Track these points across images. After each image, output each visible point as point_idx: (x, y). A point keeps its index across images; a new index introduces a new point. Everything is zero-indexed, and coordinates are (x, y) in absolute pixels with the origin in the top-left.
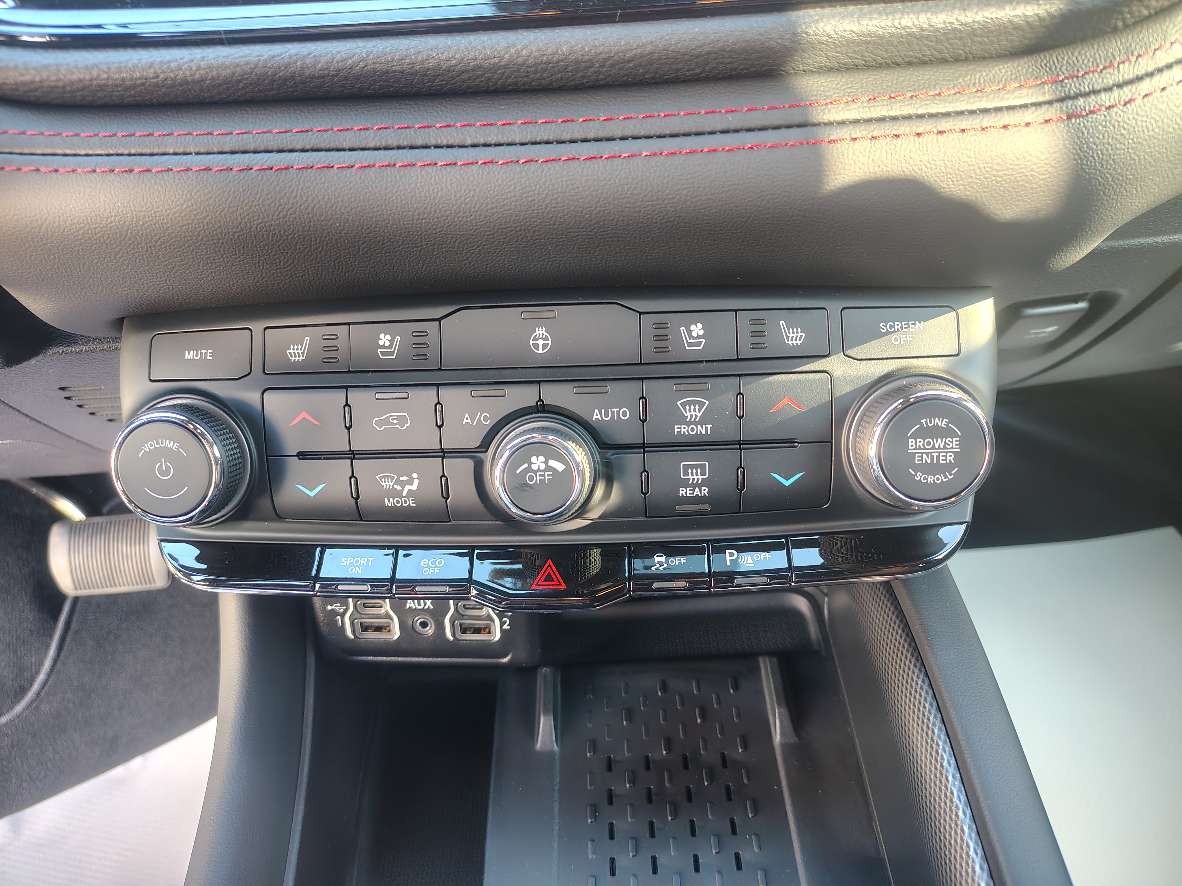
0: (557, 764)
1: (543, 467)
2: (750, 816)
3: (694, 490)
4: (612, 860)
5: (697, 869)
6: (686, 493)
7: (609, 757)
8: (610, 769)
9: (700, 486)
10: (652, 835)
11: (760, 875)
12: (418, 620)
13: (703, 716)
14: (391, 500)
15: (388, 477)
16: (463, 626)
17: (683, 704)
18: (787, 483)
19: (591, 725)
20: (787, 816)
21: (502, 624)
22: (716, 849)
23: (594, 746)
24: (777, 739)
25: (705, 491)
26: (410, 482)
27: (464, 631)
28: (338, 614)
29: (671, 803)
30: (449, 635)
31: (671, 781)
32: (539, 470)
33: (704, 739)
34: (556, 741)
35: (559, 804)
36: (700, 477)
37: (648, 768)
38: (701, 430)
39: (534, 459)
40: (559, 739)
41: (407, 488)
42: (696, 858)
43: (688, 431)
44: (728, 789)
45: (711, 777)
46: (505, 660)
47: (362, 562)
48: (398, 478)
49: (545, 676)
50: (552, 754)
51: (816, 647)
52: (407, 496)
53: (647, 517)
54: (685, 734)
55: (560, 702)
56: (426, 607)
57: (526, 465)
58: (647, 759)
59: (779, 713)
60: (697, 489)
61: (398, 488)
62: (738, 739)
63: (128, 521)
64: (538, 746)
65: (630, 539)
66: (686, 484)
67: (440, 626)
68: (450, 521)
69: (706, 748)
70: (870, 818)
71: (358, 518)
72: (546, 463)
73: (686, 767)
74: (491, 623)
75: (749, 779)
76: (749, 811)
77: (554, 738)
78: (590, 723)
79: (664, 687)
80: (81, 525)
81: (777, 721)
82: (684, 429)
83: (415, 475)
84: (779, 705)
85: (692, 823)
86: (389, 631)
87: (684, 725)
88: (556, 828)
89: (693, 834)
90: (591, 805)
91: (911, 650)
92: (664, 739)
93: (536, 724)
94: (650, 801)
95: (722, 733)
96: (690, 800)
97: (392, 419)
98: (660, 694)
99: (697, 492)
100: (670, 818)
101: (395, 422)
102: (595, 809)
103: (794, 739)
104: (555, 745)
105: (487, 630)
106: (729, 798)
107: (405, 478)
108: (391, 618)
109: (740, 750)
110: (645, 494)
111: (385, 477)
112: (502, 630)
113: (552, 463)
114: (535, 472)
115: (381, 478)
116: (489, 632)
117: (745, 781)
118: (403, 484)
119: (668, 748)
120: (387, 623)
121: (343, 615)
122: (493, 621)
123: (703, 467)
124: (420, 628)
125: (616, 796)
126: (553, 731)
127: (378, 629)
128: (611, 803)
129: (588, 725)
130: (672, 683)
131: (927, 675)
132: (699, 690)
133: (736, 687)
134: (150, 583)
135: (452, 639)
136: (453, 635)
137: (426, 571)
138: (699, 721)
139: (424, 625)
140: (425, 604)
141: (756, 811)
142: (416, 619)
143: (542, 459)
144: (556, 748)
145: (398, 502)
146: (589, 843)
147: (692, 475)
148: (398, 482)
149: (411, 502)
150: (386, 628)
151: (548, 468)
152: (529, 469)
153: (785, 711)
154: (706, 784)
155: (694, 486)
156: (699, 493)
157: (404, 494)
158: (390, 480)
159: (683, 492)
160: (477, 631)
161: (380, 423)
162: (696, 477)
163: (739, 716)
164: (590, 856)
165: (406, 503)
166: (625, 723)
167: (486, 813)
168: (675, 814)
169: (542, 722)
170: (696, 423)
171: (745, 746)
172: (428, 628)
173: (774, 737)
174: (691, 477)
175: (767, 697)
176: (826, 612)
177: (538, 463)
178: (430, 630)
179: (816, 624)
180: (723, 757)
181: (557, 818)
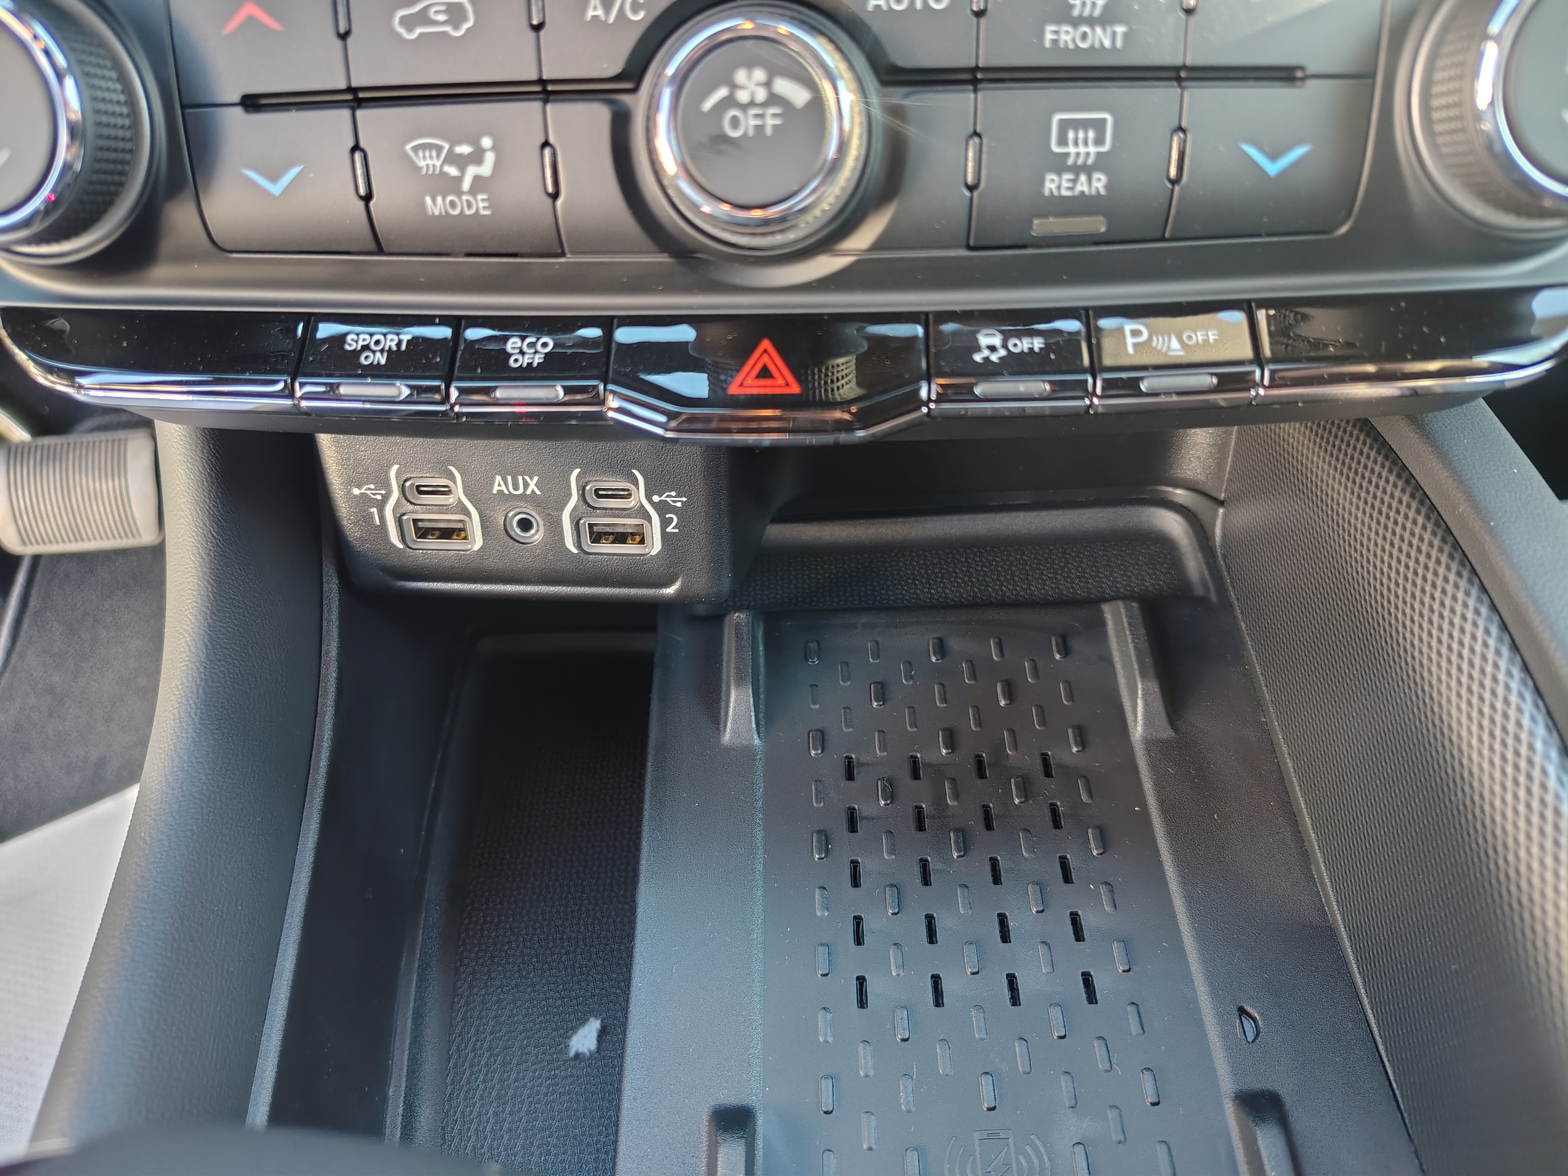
0: (759, 765)
1: (761, 95)
2: (1095, 853)
3: (1075, 181)
4: (858, 920)
5: (1005, 937)
6: (1059, 187)
7: (849, 758)
8: (850, 776)
9: (1088, 170)
10: (926, 881)
11: (1117, 949)
12: (515, 515)
13: (1010, 695)
14: (439, 199)
15: (430, 146)
16: (595, 529)
17: (974, 676)
18: (1272, 168)
19: (817, 707)
20: (1159, 856)
21: (665, 523)
22: (1037, 905)
23: (822, 738)
24: (1138, 730)
25: (1099, 183)
26: (477, 157)
27: (597, 537)
28: (372, 502)
29: (957, 830)
30: (570, 543)
31: (956, 796)
32: (752, 104)
33: (1012, 732)
34: (758, 733)
35: (765, 830)
36: (1092, 149)
37: (916, 775)
38: (1101, 37)
39: (741, 76)
40: (762, 729)
41: (472, 171)
42: (1002, 920)
43: (1074, 40)
44: (1054, 810)
45: (1026, 790)
46: (670, 591)
47: (388, 343)
48: (451, 150)
49: (738, 626)
50: (747, 753)
51: (1199, 591)
52: (473, 191)
53: (969, 248)
54: (979, 723)
55: (762, 670)
56: (529, 492)
57: (722, 92)
58: (914, 761)
59: (1143, 690)
60: (1083, 178)
61: (452, 171)
62: (1070, 731)
63: (94, 442)
64: (727, 737)
65: (930, 304)
66: (1060, 164)
67: (555, 526)
68: (563, 254)
69: (1015, 747)
70: (1306, 857)
71: (372, 246)
72: (768, 84)
73: (981, 775)
74: (645, 523)
75: (1090, 794)
76: (1093, 845)
77: (754, 726)
78: (814, 704)
79: (941, 649)
80: (23, 448)
81: (1140, 703)
82: (1067, 36)
83: (487, 142)
84: (1143, 674)
85: (994, 863)
86: (465, 538)
87: (977, 709)
88: (760, 867)
89: (997, 880)
90: (819, 832)
91: (1447, 548)
92: (943, 730)
93: (723, 704)
94: (921, 827)
95: (1043, 722)
96: (989, 827)
97: (437, 12)
98: (934, 659)
99: (1082, 186)
100: (955, 855)
101: (442, 18)
102: (826, 839)
103: (1167, 733)
104: (756, 736)
105: (638, 538)
106: (1057, 825)
107: (464, 149)
108: (467, 512)
109: (1075, 750)
110: (971, 188)
111: (424, 147)
112: (664, 534)
113: (783, 86)
114: (744, 107)
115: (415, 149)
116: (642, 542)
117: (1085, 798)
118: (462, 162)
119: (951, 744)
120: (461, 521)
121: (381, 506)
122: (649, 519)
123: (1099, 125)
124: (518, 531)
125: (863, 818)
126: (753, 714)
127: (447, 533)
128: (853, 828)
129: (813, 707)
130: (954, 643)
131: (1483, 589)
132: (1002, 654)
133: (1065, 651)
134: (133, 536)
135: (575, 551)
136: (579, 544)
137: (516, 360)
138: (1002, 703)
139: (525, 525)
140: (526, 485)
141: (1105, 844)
142: (510, 515)
143: (759, 75)
144: (757, 741)
145: (453, 205)
146: (817, 891)
147: (1076, 143)
148: (452, 158)
149: (481, 205)
150: (460, 530)
151: (774, 99)
152: (729, 102)
153: (1154, 687)
154: (1017, 801)
155: (1077, 170)
156: (1085, 189)
157: (466, 185)
158: (434, 153)
159: (1053, 186)
160: (621, 538)
161: (409, 23)
162: (1082, 149)
163: (1071, 697)
164: (819, 913)
165: (469, 205)
166: (875, 704)
167: (638, 848)
168: (965, 848)
169: (732, 699)
170: (1091, 21)
171: (1083, 743)
172: (533, 531)
173: (1131, 730)
174: (1072, 149)
175: (1119, 667)
176: (1218, 532)
177: (751, 86)
178: (536, 535)
179: (1200, 555)
180: (1046, 761)
181: (761, 851)
